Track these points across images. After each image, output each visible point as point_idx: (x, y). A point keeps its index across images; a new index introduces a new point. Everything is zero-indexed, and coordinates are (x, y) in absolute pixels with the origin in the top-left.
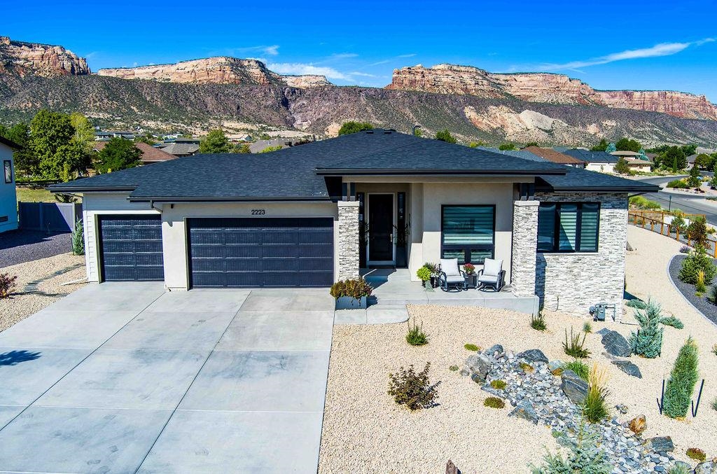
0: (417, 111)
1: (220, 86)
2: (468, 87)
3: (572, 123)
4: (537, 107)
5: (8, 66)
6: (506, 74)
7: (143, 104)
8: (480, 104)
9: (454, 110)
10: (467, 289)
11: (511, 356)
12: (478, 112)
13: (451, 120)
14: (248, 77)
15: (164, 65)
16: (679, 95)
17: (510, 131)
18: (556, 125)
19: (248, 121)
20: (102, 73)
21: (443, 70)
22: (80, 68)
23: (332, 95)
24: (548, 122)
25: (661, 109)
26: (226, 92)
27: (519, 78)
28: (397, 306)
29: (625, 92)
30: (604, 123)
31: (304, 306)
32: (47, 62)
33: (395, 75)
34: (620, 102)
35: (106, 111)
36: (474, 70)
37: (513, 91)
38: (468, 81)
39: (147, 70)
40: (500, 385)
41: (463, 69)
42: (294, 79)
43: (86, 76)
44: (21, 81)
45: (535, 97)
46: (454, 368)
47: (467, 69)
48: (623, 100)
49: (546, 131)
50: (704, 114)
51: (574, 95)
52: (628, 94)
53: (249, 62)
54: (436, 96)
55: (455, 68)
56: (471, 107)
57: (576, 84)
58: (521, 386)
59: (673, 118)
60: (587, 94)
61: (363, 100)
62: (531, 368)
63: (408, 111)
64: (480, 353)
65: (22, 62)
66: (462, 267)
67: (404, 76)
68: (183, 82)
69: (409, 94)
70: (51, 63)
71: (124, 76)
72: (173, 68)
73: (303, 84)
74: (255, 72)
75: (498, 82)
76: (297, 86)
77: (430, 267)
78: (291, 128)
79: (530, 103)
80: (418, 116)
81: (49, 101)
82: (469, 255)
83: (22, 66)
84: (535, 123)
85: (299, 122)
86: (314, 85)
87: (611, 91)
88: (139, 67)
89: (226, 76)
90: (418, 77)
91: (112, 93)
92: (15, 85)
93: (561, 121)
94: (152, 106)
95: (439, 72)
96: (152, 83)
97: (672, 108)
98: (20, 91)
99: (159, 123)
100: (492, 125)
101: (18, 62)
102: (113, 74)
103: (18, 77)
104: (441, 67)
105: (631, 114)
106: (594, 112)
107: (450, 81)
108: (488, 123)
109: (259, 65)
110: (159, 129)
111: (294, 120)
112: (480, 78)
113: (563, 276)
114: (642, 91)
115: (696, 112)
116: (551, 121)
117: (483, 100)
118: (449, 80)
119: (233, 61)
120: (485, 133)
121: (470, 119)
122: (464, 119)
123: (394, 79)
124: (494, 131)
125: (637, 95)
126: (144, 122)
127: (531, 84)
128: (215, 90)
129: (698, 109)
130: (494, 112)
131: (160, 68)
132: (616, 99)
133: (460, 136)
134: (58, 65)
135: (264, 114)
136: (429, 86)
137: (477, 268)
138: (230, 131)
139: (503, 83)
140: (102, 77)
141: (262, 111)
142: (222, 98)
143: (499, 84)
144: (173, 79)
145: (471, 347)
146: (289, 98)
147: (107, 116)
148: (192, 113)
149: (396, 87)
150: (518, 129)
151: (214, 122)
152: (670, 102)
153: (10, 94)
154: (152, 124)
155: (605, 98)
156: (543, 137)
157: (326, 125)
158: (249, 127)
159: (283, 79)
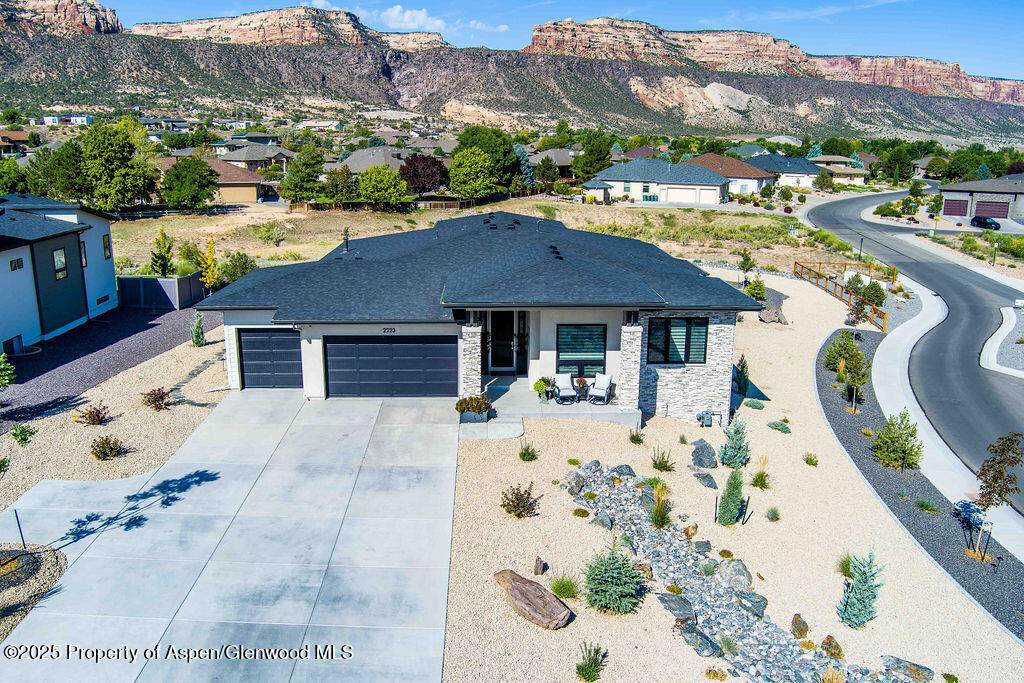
0: (564, 83)
1: (299, 49)
2: (636, 50)
3: (775, 100)
4: (728, 78)
5: (10, 20)
6: (686, 32)
7: (195, 74)
8: (651, 74)
9: (615, 83)
10: (579, 400)
11: (605, 470)
12: (648, 85)
13: (611, 95)
14: (336, 36)
15: (222, 18)
16: (923, 63)
17: (691, 111)
18: (754, 104)
19: (338, 97)
20: (138, 31)
21: (602, 27)
22: (107, 23)
23: (450, 60)
24: (742, 99)
25: (898, 83)
26: (306, 56)
27: (704, 37)
28: (513, 420)
29: (849, 58)
30: (819, 102)
31: (432, 419)
32: (63, 16)
33: (536, 33)
34: (840, 73)
35: (145, 84)
36: (644, 26)
37: (697, 55)
38: (636, 42)
39: (199, 26)
40: (592, 496)
41: (629, 25)
42: (399, 37)
43: (116, 35)
44: (29, 41)
45: (726, 64)
46: (555, 483)
47: (635, 25)
48: (847, 69)
49: (740, 112)
50: (956, 90)
51: (780, 62)
52: (854, 61)
53: (337, 14)
54: (592, 62)
55: (618, 23)
56: (639, 78)
57: (783, 47)
58: (609, 497)
59: (913, 95)
60: (798, 60)
61: (492, 68)
62: (621, 481)
63: (552, 83)
64: (580, 467)
65: (28, 16)
66: (575, 380)
67: (548, 34)
68: (248, 42)
69: (554, 59)
70: (68, 17)
71: (166, 35)
72: (234, 24)
73: (410, 45)
74: (346, 28)
75: (675, 43)
76: (402, 48)
77: (546, 381)
78: (395, 106)
79: (720, 73)
80: (566, 91)
81: (68, 70)
82: (582, 370)
83: (30, 21)
84: (726, 100)
85: (405, 98)
86: (426, 46)
87: (830, 57)
88: (188, 22)
89: (307, 34)
90: (568, 36)
91: (154, 59)
92: (22, 49)
93: (760, 98)
94: (207, 76)
95: (596, 30)
96: (206, 43)
97: (913, 81)
98: (28, 56)
99: (218, 100)
100: (667, 103)
101: (23, 15)
102: (152, 32)
103: (25, 37)
104: (599, 22)
105: (856, 90)
106: (806, 86)
107: (611, 42)
108: (662, 100)
109: (351, 19)
110: (217, 109)
111: (399, 95)
112: (652, 37)
113: (671, 385)
114: (872, 58)
115: (946, 87)
116: (747, 97)
117: (655, 68)
118: (609, 40)
119: (315, 13)
120: (657, 114)
121: (637, 94)
122: (629, 94)
123: (535, 39)
124: (669, 111)
125: (866, 62)
126: (197, 99)
127: (720, 46)
128: (292, 54)
129: (949, 83)
130: (669, 85)
131: (216, 23)
132: (838, 68)
133: (623, 117)
134: (78, 20)
135: (358, 87)
136: (581, 48)
137: (589, 381)
138: (313, 111)
139: (683, 44)
140: (139, 36)
141: (355, 82)
142: (302, 65)
143: (678, 46)
144: (235, 39)
145: (573, 462)
146: (391, 65)
147: (147, 90)
148: (261, 87)
149: (538, 49)
150: (702, 109)
151: (292, 98)
152: (910, 72)
153: (14, 61)
154: (208, 101)
155: (822, 66)
156: (735, 120)
157: (442, 102)
158: (339, 105)
159: (384, 38)
